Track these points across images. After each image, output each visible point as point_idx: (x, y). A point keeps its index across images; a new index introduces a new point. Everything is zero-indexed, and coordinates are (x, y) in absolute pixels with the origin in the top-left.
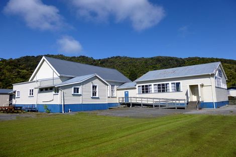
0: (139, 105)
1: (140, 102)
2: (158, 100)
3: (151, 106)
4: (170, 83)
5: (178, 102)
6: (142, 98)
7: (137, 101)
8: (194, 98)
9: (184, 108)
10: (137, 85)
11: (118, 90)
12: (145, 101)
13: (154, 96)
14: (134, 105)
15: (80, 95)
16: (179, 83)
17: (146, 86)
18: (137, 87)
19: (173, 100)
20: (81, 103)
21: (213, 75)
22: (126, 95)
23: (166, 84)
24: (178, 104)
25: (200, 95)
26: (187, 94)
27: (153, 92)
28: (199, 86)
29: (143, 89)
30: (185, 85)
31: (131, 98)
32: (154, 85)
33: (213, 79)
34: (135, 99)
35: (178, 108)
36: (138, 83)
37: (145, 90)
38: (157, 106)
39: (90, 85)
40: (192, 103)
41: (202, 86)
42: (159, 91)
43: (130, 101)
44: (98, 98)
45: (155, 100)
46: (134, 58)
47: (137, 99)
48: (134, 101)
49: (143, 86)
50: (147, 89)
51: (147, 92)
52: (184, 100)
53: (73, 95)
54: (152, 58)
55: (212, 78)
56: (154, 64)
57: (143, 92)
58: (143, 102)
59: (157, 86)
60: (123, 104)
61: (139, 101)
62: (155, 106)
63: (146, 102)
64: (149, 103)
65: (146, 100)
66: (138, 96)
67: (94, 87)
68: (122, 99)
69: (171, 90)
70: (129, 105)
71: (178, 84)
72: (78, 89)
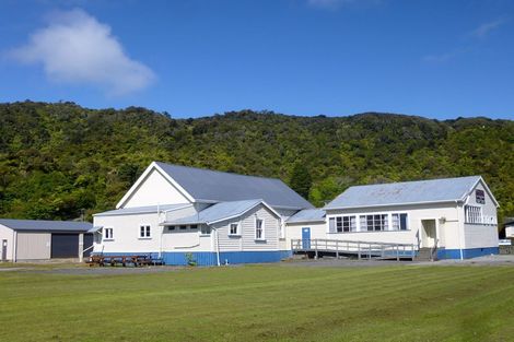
0: (333, 254)
1: (335, 248)
2: (368, 246)
3: (354, 256)
4: (390, 213)
5: (401, 248)
6: (338, 241)
7: (329, 248)
8: (430, 243)
9: (410, 259)
10: (328, 216)
11: (288, 224)
12: (343, 248)
13: (359, 238)
14: (322, 254)
15: (239, 237)
16: (406, 215)
17: (346, 218)
18: (327, 219)
19: (394, 245)
20: (240, 250)
21: (460, 203)
22: (306, 235)
23: (383, 216)
24: (401, 252)
25: (438, 237)
26: (417, 235)
27: (358, 229)
28: (437, 223)
29: (339, 225)
30: (415, 218)
31: (316, 240)
32: (361, 217)
33: (460, 210)
34: (324, 243)
35: (401, 259)
36: (329, 212)
37: (344, 226)
38: (365, 256)
39: (252, 219)
40: (426, 250)
41: (443, 221)
42: (370, 229)
43: (313, 247)
44: (265, 242)
45: (362, 245)
46: (294, 118)
47: (329, 243)
48: (322, 247)
49: (339, 219)
50: (346, 224)
51: (346, 230)
52: (412, 245)
53: (230, 237)
54: (350, 119)
55: (459, 208)
56: (357, 138)
57: (339, 230)
58: (340, 249)
59: (365, 220)
60: (300, 253)
61: (331, 247)
62: (362, 256)
63: (346, 249)
64: (351, 250)
65: (345, 244)
66: (329, 237)
67: (259, 223)
68: (296, 243)
69: (390, 228)
70: (311, 254)
71: (403, 218)
72: (236, 226)
